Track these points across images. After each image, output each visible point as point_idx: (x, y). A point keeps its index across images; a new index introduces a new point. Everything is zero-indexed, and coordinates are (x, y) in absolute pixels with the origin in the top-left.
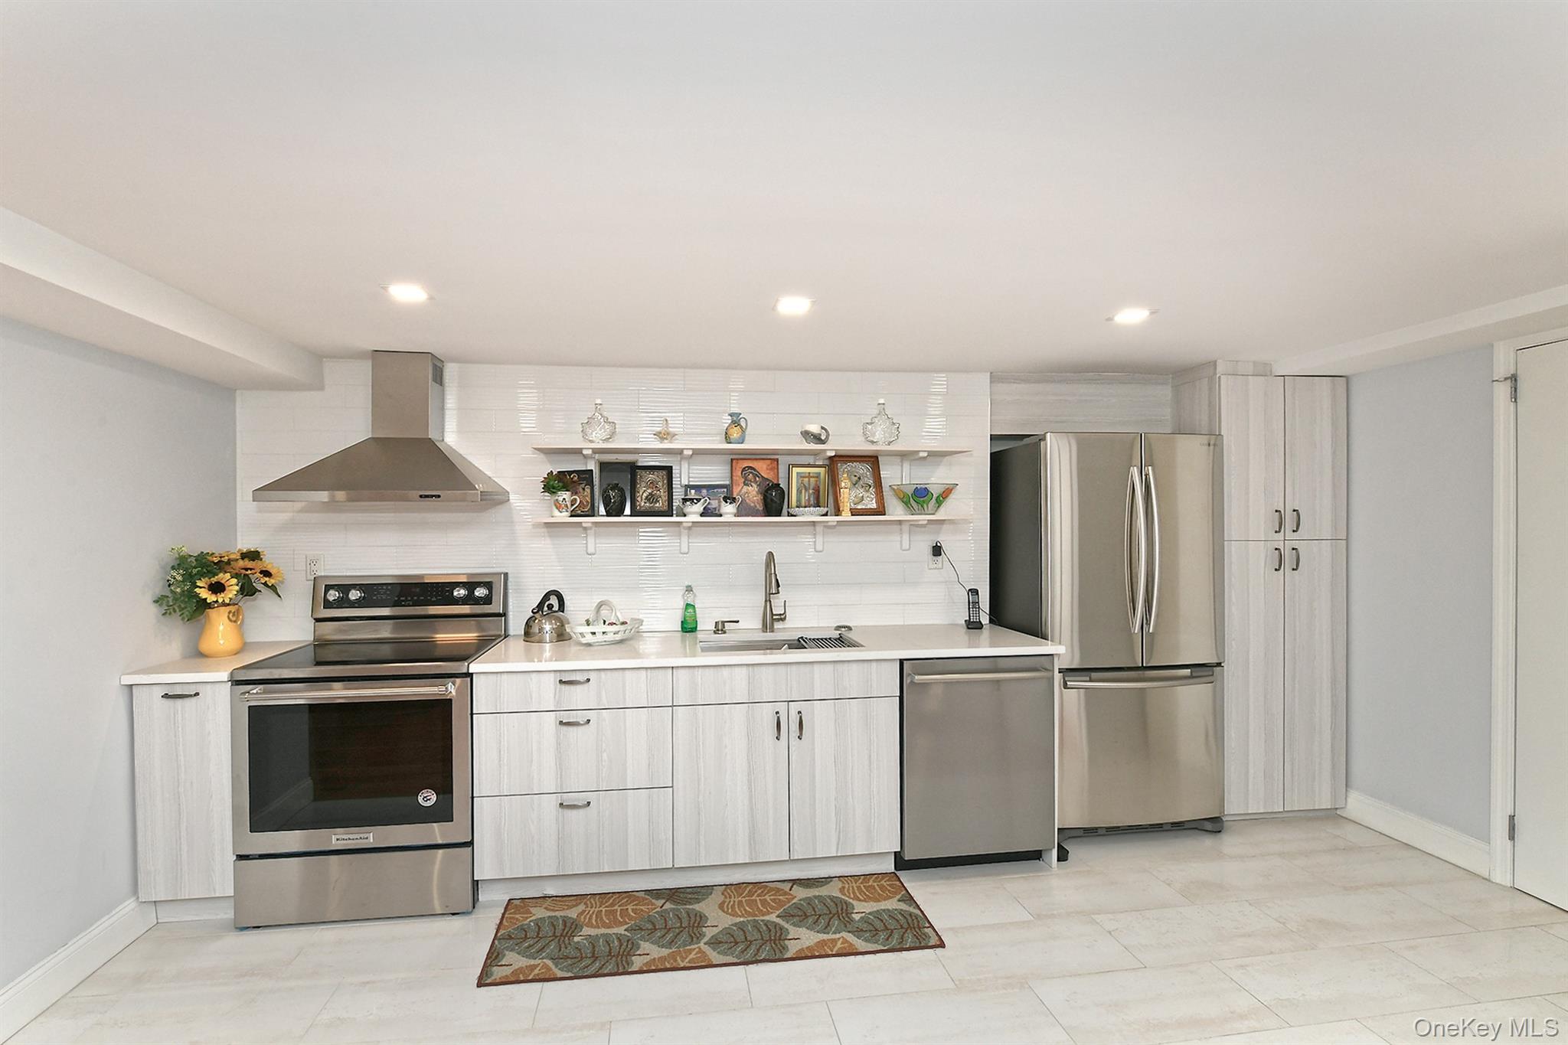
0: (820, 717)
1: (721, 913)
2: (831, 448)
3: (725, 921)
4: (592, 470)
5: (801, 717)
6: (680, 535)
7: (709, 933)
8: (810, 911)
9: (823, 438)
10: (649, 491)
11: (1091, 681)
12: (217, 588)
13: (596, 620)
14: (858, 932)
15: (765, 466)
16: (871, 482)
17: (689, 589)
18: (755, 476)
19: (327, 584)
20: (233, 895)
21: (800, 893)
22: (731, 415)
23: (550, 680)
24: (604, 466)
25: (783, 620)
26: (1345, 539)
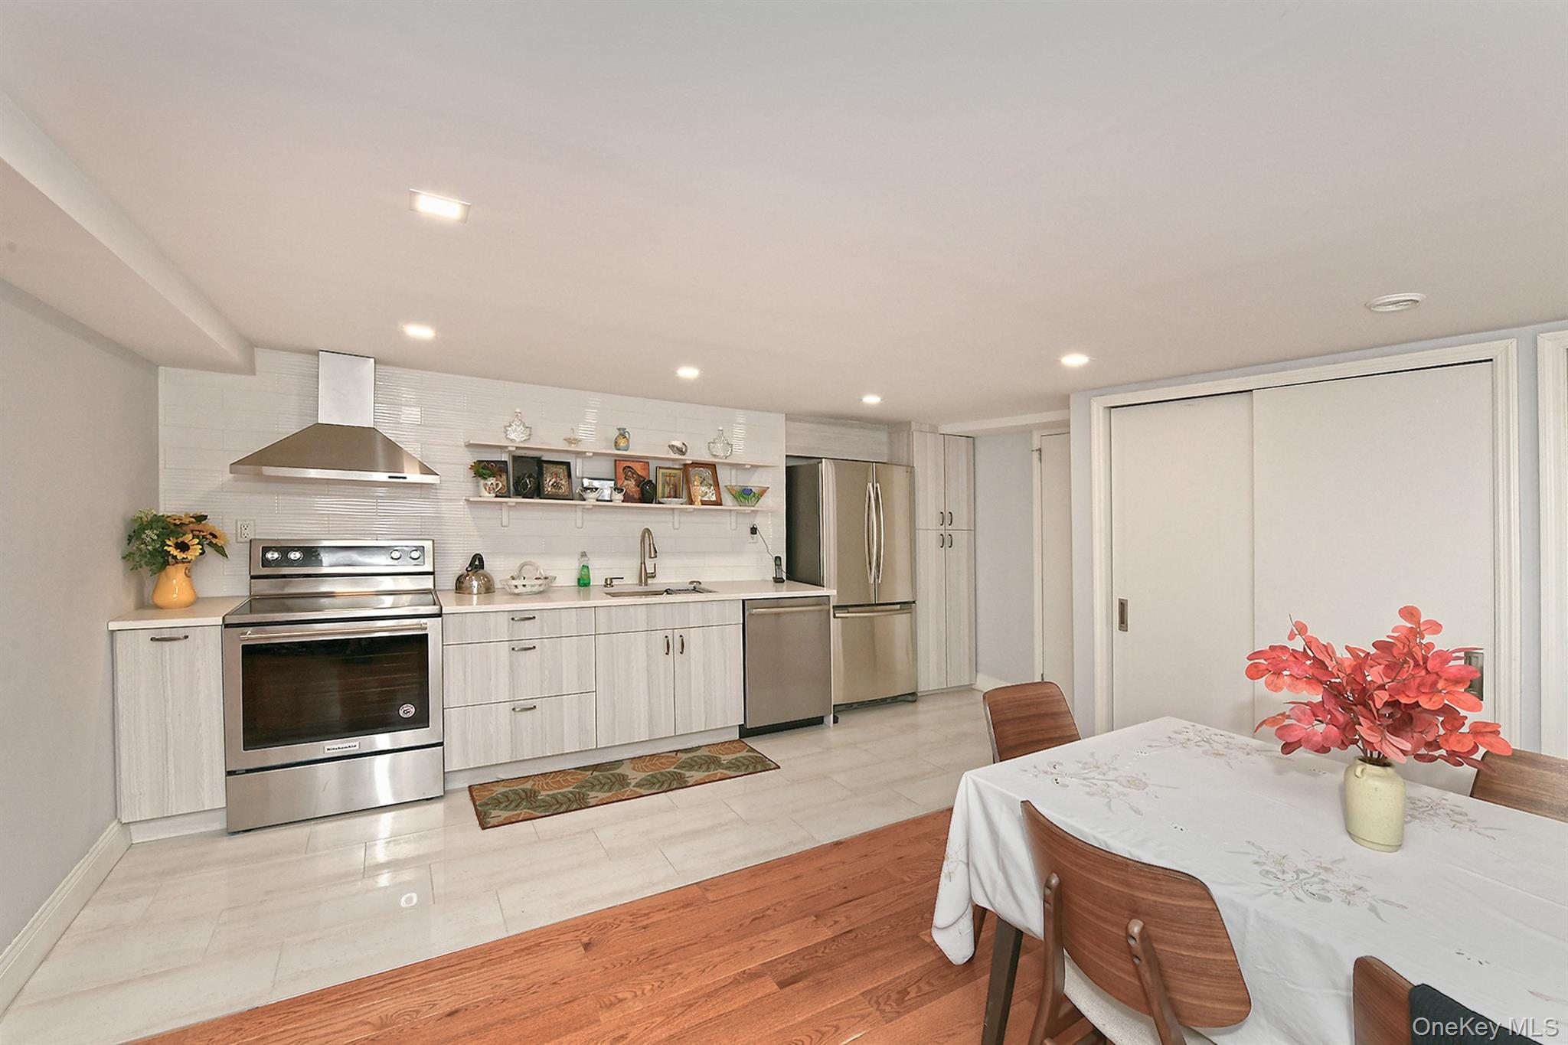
0: (694, 638)
1: (634, 772)
2: (689, 458)
3: (641, 775)
4: (506, 462)
5: (682, 640)
6: (576, 511)
7: (633, 782)
8: (694, 763)
9: (684, 450)
10: (553, 480)
11: (848, 612)
12: (184, 547)
13: (519, 577)
14: (727, 768)
15: (639, 468)
16: (711, 482)
17: (584, 554)
18: (633, 473)
19: (265, 545)
20: (225, 806)
21: (684, 756)
22: (619, 429)
23: (504, 619)
24: (516, 459)
25: (654, 577)
26: (973, 530)
